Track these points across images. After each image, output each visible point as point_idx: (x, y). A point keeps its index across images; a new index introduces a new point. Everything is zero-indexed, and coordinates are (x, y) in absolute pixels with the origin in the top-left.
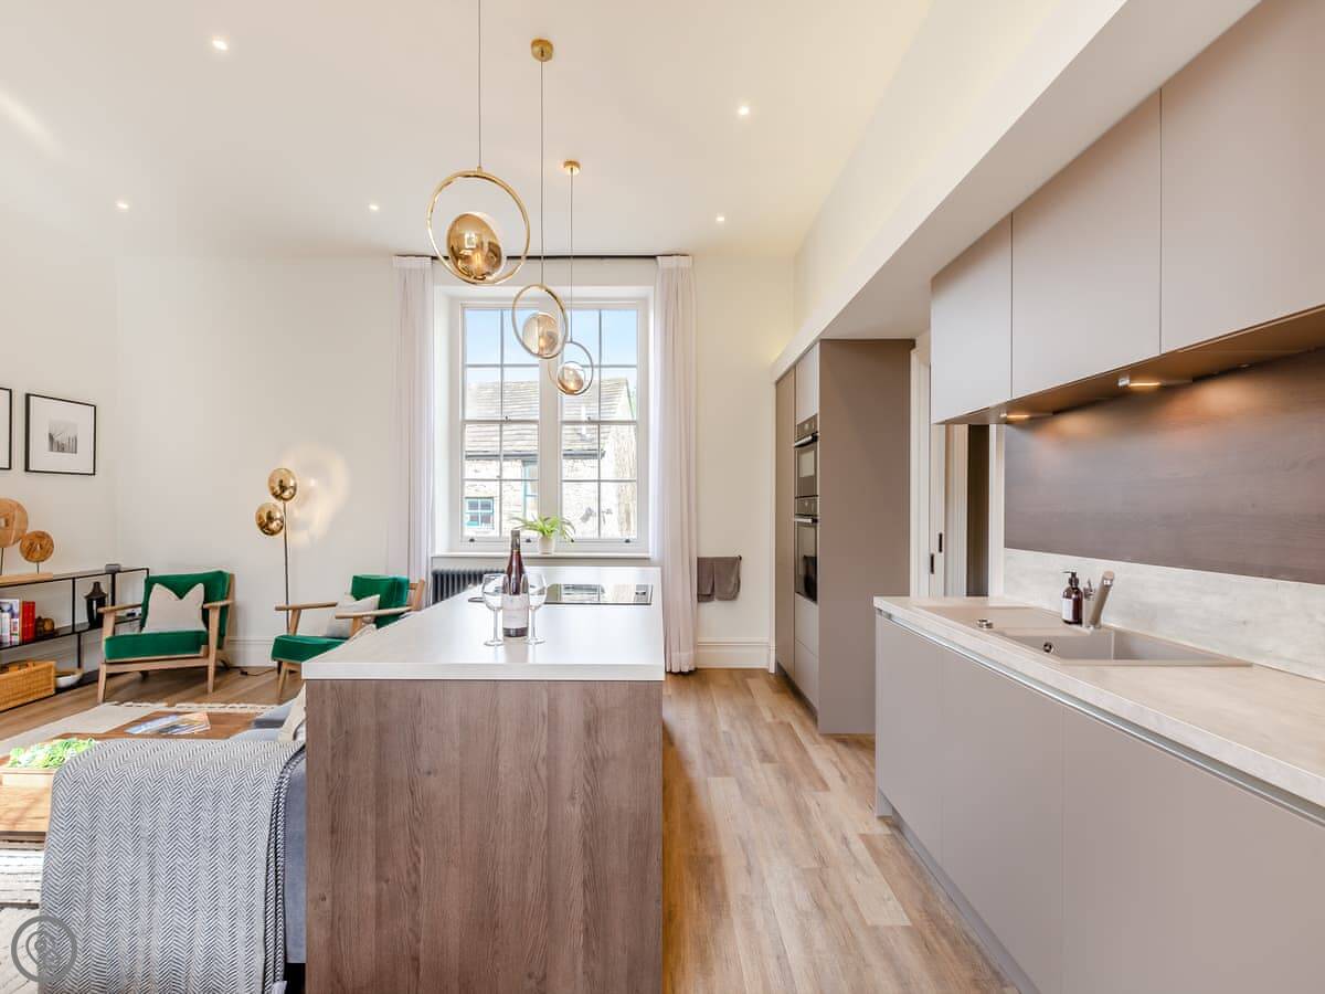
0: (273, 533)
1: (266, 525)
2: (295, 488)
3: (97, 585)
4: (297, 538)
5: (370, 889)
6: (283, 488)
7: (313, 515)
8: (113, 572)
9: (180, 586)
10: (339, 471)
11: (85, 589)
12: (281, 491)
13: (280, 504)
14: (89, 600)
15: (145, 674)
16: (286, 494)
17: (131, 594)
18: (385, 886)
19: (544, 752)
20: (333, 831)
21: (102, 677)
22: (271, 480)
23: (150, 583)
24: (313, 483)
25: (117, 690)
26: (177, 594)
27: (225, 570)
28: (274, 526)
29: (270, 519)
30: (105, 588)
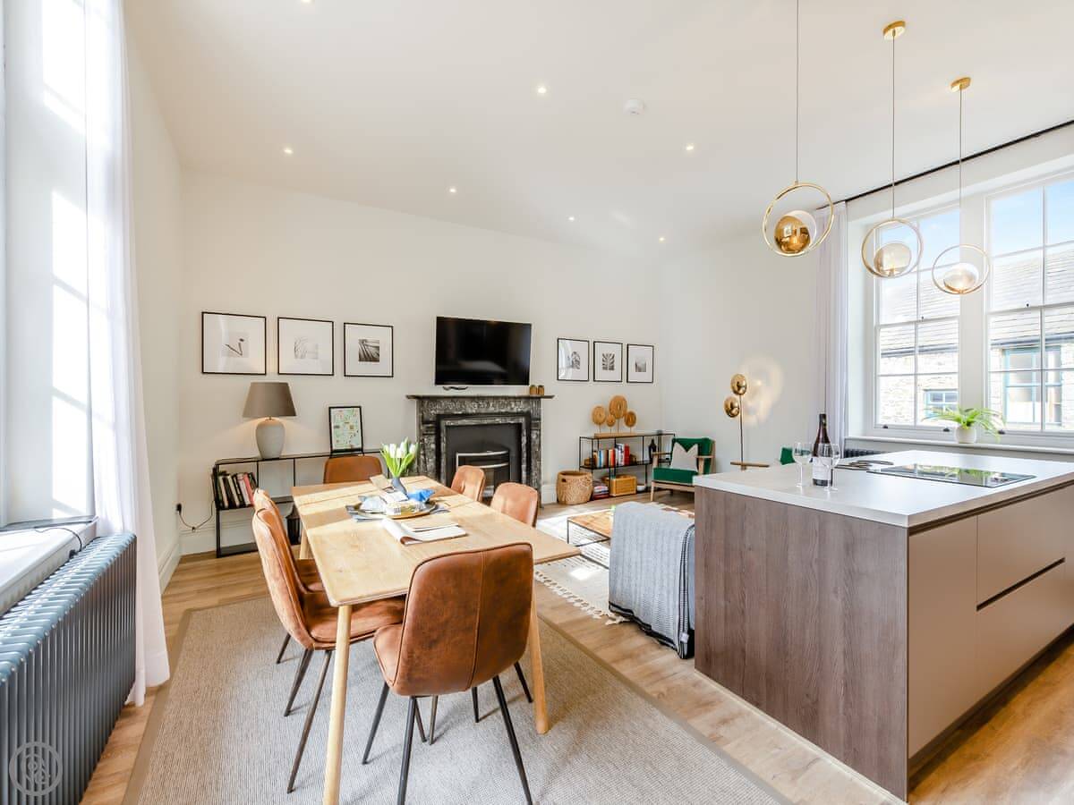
0: (733, 416)
1: (730, 411)
2: (746, 387)
3: (653, 441)
4: (750, 420)
5: (722, 603)
6: (739, 387)
7: (759, 403)
8: (660, 434)
9: (687, 445)
10: (776, 374)
11: (648, 443)
12: (738, 388)
13: (737, 397)
14: (650, 448)
15: (671, 490)
16: (741, 391)
17: (667, 448)
18: (728, 604)
19: (816, 556)
20: (706, 566)
21: (652, 490)
22: (732, 383)
23: (674, 441)
24: (759, 383)
25: (660, 497)
26: (685, 448)
27: (710, 438)
28: (734, 411)
29: (732, 407)
30: (656, 443)
